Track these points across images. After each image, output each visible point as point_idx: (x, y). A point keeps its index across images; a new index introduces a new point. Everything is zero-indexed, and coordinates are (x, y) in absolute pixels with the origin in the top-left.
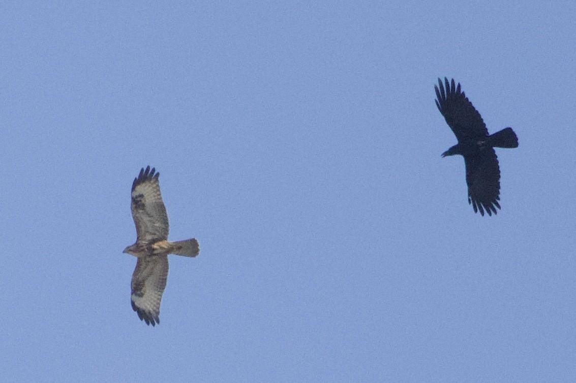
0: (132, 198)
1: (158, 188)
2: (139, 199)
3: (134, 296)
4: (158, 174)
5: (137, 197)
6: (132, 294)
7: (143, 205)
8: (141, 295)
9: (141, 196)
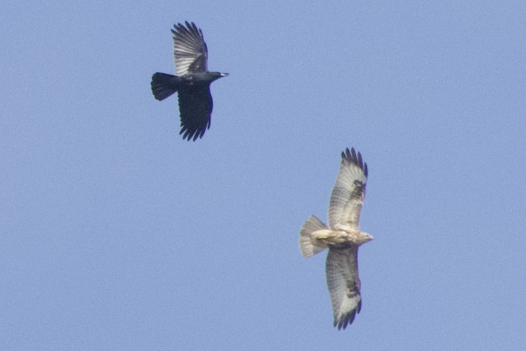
0: (359, 294)
1: (335, 308)
2: (352, 293)
3: (364, 183)
4: (335, 325)
5: (355, 295)
6: (365, 185)
7: (349, 286)
8: (356, 182)
9: (350, 296)
